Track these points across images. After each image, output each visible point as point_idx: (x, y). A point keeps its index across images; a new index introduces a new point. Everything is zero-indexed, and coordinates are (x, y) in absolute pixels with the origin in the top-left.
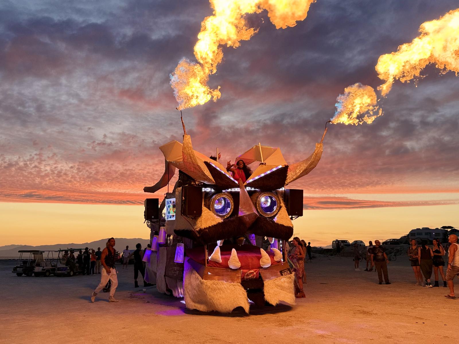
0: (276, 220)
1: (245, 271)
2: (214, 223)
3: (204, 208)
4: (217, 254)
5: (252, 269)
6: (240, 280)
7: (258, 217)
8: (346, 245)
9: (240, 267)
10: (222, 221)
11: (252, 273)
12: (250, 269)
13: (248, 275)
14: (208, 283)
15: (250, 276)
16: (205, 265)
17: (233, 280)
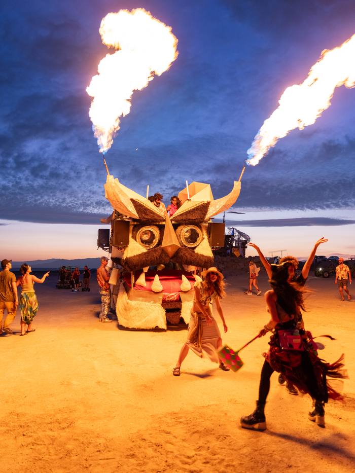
0: (196, 251)
1: (166, 294)
2: (139, 253)
3: (131, 240)
4: (142, 280)
5: (173, 292)
6: (161, 302)
7: (180, 248)
8: (324, 260)
9: (163, 291)
10: (147, 251)
11: (172, 296)
12: (170, 292)
13: (169, 297)
14: (133, 303)
15: (171, 299)
16: (131, 288)
17: (155, 302)
